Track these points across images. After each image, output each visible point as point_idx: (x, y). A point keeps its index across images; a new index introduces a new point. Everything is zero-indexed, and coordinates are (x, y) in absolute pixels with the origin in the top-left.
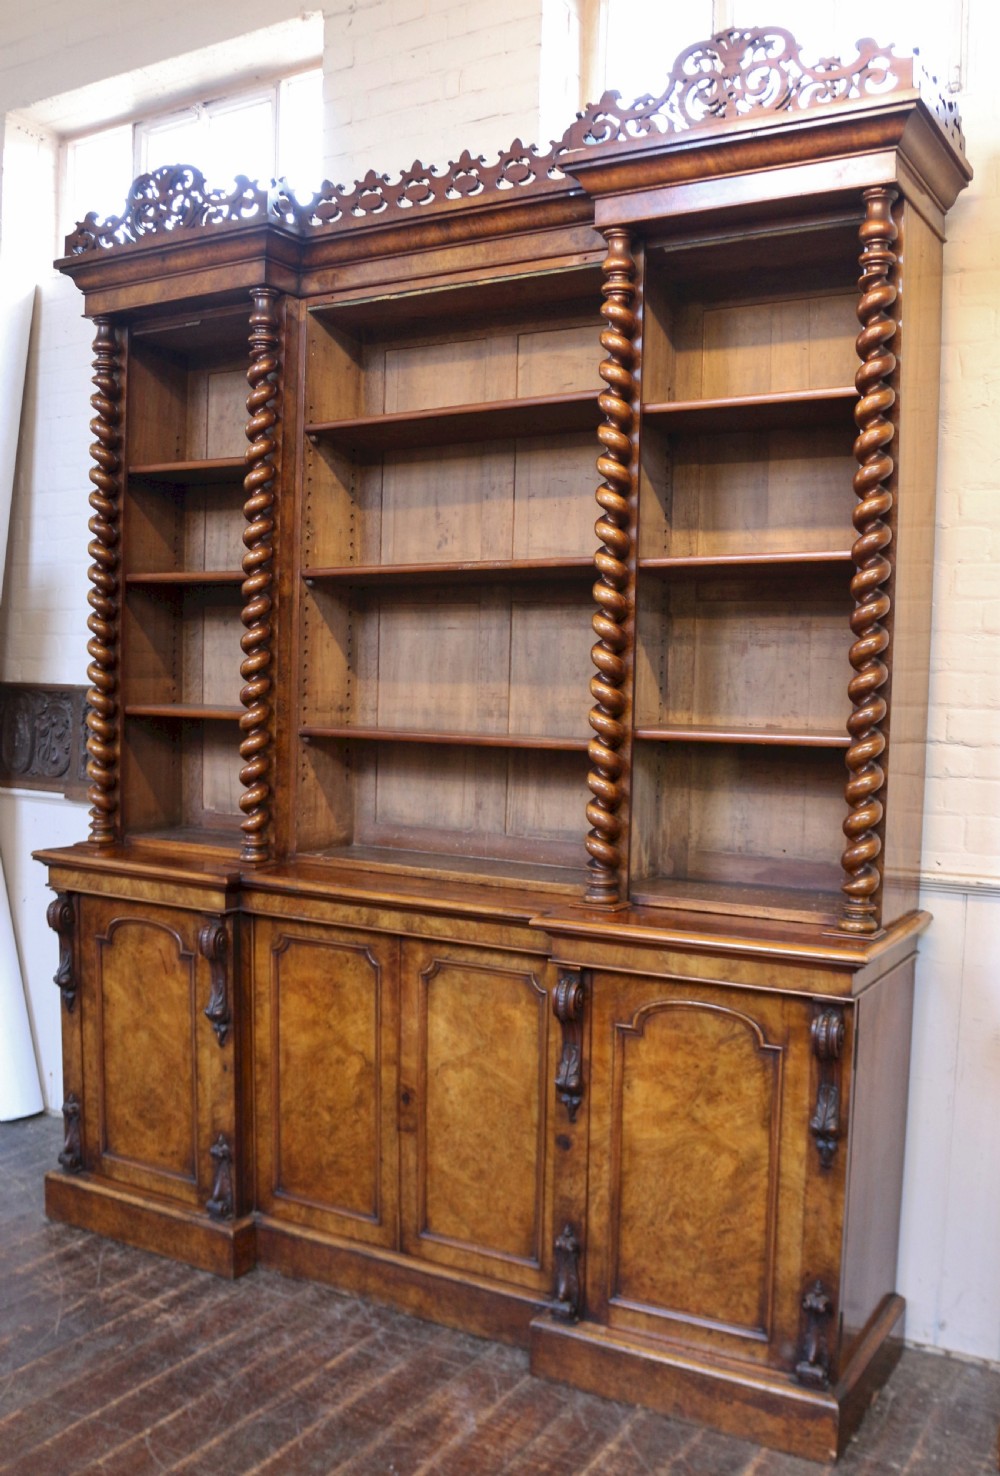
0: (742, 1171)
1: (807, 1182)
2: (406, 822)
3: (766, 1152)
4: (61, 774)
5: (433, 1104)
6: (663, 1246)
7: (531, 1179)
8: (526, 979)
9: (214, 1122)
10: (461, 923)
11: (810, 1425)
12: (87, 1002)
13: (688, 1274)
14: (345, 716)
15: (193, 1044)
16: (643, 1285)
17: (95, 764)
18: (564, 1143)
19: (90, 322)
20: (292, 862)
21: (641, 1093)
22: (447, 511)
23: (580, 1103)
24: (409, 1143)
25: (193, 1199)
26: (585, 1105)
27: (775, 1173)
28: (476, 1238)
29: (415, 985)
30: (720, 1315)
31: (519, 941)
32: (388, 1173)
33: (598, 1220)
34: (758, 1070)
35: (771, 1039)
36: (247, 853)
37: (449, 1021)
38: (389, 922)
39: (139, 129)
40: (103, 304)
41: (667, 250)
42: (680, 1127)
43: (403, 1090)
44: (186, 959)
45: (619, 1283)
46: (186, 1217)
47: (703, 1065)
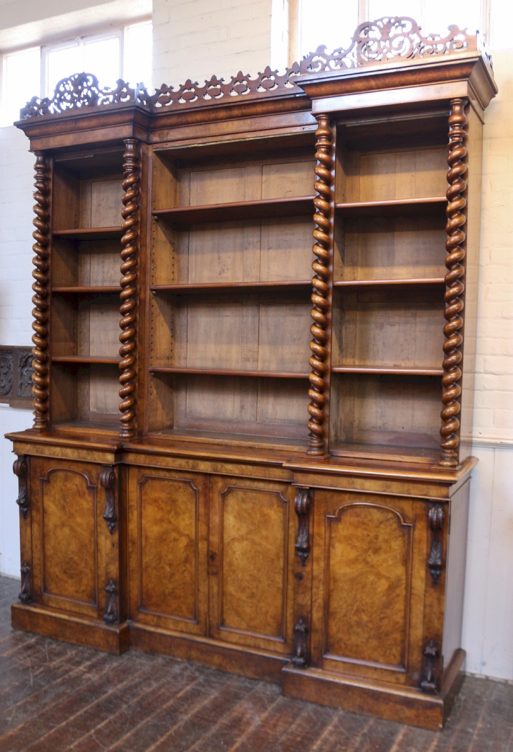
0: (392, 587)
1: (426, 591)
2: (203, 416)
3: (404, 577)
4: (7, 394)
5: (226, 560)
6: (351, 627)
7: (279, 597)
8: (277, 495)
9: (107, 574)
10: (243, 467)
11: (429, 713)
12: (34, 513)
13: (364, 640)
14: (170, 361)
15: (95, 533)
16: (340, 647)
17: (36, 387)
18: (299, 577)
19: (32, 154)
20: (145, 437)
21: (340, 551)
22: (224, 256)
23: (308, 556)
24: (214, 581)
25: (95, 615)
26: (310, 557)
27: (409, 587)
28: (249, 628)
29: (217, 499)
30: (381, 660)
31: (274, 475)
32: (202, 597)
33: (317, 615)
34: (400, 536)
35: (407, 520)
36: (124, 433)
37: (235, 517)
38: (204, 467)
39: (45, 49)
40: (41, 145)
41: (347, 126)
42: (360, 566)
43: (210, 553)
44: (92, 489)
45: (329, 646)
46: (92, 624)
47: (372, 534)
